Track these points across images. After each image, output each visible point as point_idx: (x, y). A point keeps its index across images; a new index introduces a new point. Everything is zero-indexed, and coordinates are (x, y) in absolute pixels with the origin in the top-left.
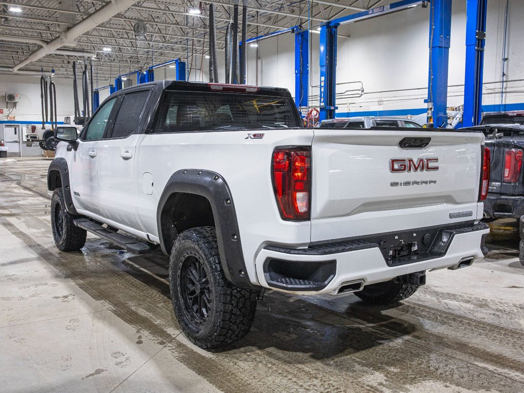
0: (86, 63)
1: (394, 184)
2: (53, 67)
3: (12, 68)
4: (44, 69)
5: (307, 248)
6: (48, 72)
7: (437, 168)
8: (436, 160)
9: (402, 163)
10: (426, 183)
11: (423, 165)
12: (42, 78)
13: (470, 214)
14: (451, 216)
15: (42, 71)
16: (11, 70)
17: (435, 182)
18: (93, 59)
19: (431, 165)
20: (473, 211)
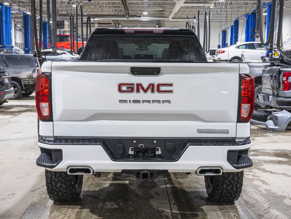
0: (206, 11)
2: (194, 15)
3: (168, 17)
4: (189, 16)
5: (53, 139)
6: (192, 18)
7: (171, 92)
8: (171, 85)
9: (129, 86)
12: (187, 23)
13: (227, 132)
14: (200, 131)
15: (187, 18)
16: (167, 19)
18: (211, 7)
20: (229, 130)
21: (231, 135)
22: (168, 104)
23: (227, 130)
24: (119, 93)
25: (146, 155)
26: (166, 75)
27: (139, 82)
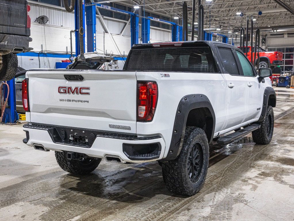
1: (61, 100)
5: (31, 125)
7: (88, 94)
8: (88, 88)
9: (64, 89)
10: (82, 101)
11: (78, 91)
13: (129, 128)
14: (111, 126)
17: (88, 102)
19: (84, 91)
20: (131, 127)
21: (132, 131)
22: (87, 103)
23: (129, 127)
24: (59, 93)
25: (81, 141)
26: (86, 81)
27: (69, 86)
